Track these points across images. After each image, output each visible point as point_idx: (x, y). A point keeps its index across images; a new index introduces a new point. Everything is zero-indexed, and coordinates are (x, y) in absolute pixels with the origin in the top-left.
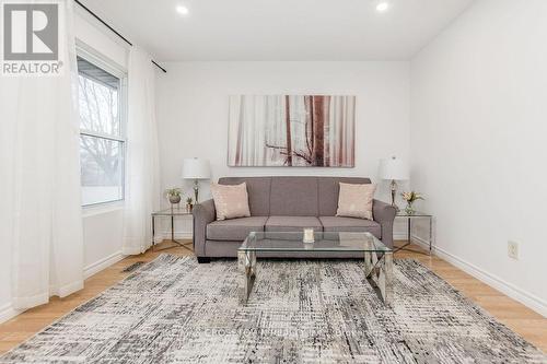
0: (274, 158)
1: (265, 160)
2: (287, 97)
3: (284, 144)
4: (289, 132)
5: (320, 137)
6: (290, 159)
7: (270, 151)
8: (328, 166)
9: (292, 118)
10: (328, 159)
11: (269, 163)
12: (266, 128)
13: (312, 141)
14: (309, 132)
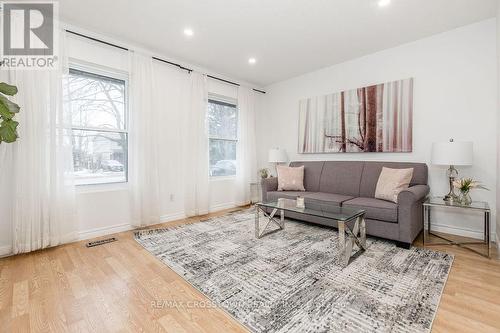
0: (331, 146)
1: (324, 148)
2: (342, 93)
3: (340, 133)
4: (343, 123)
5: (373, 124)
6: (344, 146)
7: (328, 140)
8: (381, 151)
9: (346, 110)
10: (381, 145)
11: (327, 150)
12: (325, 121)
13: (365, 129)
14: (362, 121)
